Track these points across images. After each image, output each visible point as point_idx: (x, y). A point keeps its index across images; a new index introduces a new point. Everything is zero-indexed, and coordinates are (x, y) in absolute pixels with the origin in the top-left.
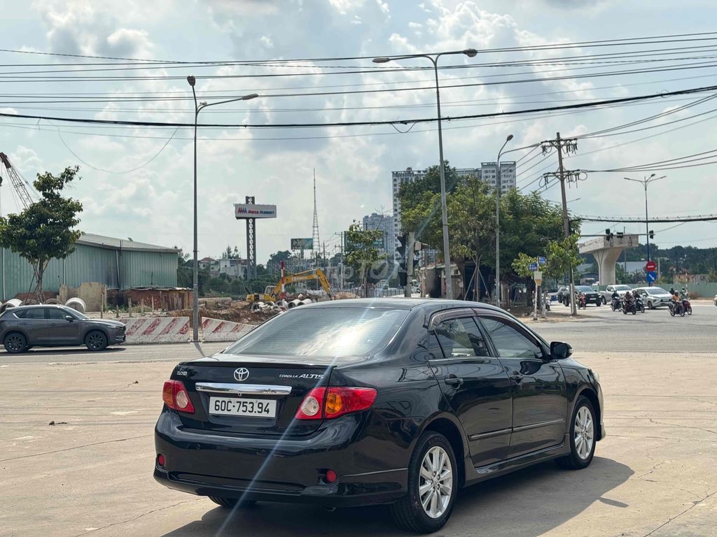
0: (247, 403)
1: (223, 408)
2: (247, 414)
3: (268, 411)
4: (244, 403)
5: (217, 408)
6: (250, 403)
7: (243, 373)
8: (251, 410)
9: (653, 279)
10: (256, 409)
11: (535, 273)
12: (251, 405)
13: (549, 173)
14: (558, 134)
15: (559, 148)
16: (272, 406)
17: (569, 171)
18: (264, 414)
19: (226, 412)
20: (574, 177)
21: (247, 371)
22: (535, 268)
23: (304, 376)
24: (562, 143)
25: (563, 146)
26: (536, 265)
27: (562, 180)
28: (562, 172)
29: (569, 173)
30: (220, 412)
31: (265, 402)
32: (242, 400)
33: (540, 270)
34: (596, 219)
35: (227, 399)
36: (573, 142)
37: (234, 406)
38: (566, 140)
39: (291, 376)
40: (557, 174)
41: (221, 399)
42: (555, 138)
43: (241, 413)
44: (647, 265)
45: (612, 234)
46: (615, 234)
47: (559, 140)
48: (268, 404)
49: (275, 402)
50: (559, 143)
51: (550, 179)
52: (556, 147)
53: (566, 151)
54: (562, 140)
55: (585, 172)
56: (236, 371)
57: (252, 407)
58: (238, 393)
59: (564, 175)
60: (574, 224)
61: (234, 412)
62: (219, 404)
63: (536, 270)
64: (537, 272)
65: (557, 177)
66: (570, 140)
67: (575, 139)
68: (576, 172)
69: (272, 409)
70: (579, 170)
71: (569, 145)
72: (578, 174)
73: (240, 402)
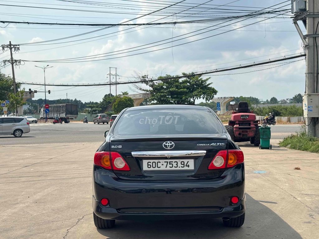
0: (172, 162)
1: (154, 166)
2: (173, 169)
3: (188, 166)
4: (170, 162)
5: (149, 166)
6: (175, 162)
7: (170, 144)
8: (176, 166)
9: (48, 112)
10: (179, 165)
11: (4, 108)
12: (176, 163)
13: (6, 60)
14: (10, 42)
15: (11, 49)
16: (191, 163)
17: (15, 60)
18: (186, 168)
19: (156, 169)
20: (18, 63)
21: (173, 143)
22: (4, 105)
23: (213, 144)
24: (12, 46)
25: (12, 48)
26: (4, 104)
27: (12, 64)
28: (12, 60)
29: (16, 61)
30: (152, 169)
31: (186, 161)
32: (169, 161)
33: (6, 107)
34: (31, 83)
35: (156, 161)
36: (18, 47)
37: (163, 165)
38: (14, 45)
39: (205, 145)
40: (10, 61)
41: (152, 161)
42: (9, 43)
43: (168, 168)
44: (45, 106)
45: (32, 91)
46: (33, 91)
47: (10, 45)
48: (188, 162)
49: (193, 160)
50: (11, 46)
51: (6, 63)
52: (9, 48)
53: (14, 51)
54: (12, 45)
55: (23, 61)
56: (164, 143)
57: (177, 164)
58: (168, 156)
59: (13, 62)
60: (18, 85)
61: (163, 168)
62: (151, 164)
63: (4, 106)
64: (5, 107)
65: (10, 62)
66: (16, 45)
67: (18, 45)
68: (19, 61)
69: (191, 165)
70: (20, 60)
71: (16, 48)
72: (20, 62)
73: (167, 162)
